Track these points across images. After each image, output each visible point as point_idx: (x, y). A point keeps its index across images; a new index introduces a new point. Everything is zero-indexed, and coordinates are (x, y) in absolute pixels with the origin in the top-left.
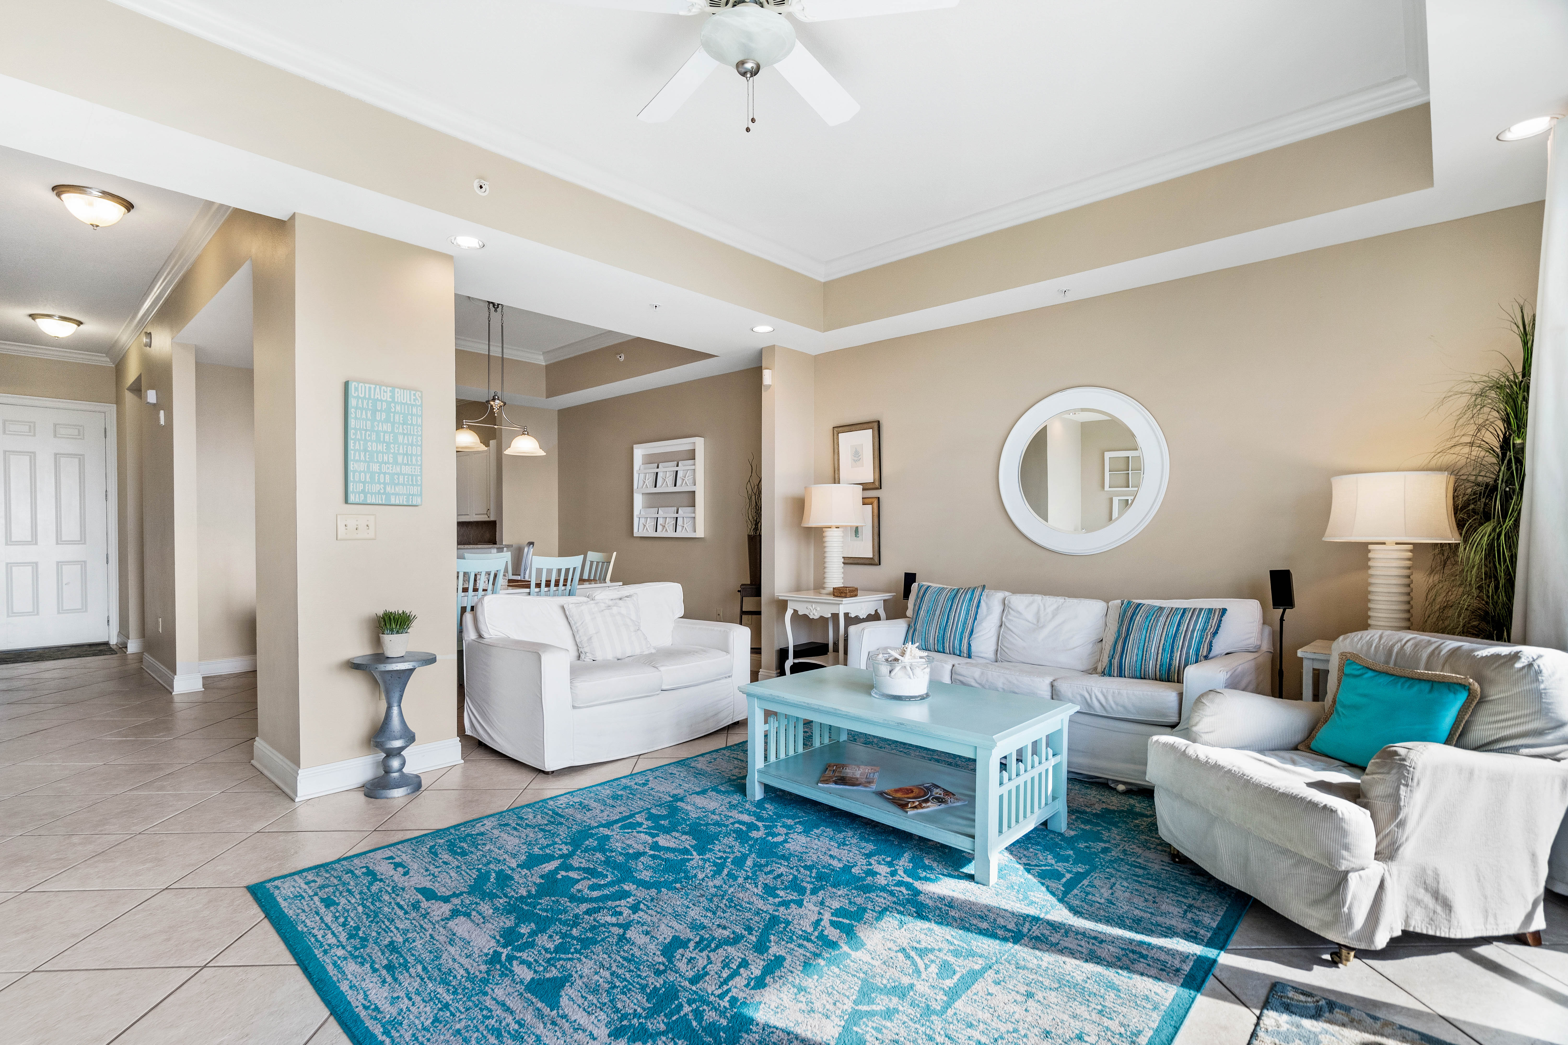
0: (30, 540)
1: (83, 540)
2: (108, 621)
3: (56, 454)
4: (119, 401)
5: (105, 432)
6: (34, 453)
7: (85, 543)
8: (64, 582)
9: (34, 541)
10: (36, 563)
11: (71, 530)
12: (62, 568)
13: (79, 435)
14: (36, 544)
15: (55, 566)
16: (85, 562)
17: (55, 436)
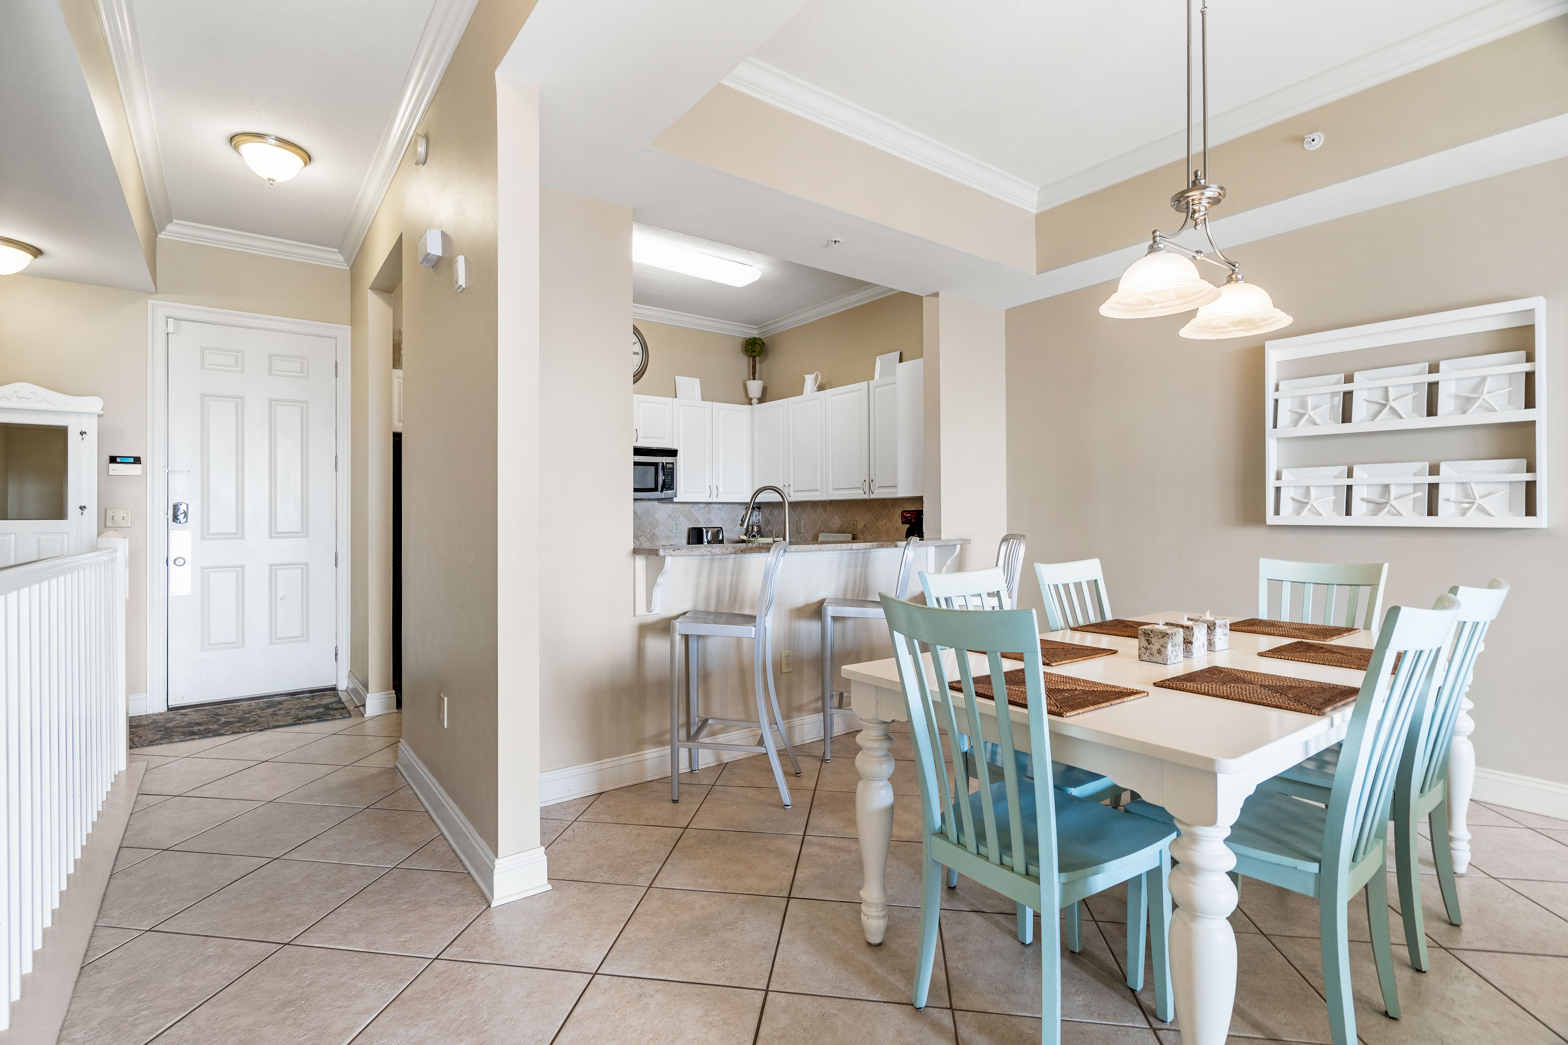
0: (234, 531)
1: (304, 532)
2: (336, 654)
3: (271, 401)
4: (355, 318)
5: (336, 367)
6: (242, 398)
7: (307, 536)
8: (279, 597)
9: (240, 533)
10: (242, 567)
11: (289, 518)
12: (276, 573)
13: (302, 372)
14: (243, 537)
15: (267, 572)
16: (307, 564)
17: (270, 373)
